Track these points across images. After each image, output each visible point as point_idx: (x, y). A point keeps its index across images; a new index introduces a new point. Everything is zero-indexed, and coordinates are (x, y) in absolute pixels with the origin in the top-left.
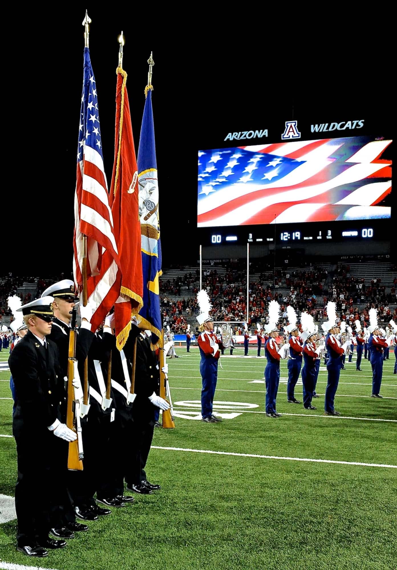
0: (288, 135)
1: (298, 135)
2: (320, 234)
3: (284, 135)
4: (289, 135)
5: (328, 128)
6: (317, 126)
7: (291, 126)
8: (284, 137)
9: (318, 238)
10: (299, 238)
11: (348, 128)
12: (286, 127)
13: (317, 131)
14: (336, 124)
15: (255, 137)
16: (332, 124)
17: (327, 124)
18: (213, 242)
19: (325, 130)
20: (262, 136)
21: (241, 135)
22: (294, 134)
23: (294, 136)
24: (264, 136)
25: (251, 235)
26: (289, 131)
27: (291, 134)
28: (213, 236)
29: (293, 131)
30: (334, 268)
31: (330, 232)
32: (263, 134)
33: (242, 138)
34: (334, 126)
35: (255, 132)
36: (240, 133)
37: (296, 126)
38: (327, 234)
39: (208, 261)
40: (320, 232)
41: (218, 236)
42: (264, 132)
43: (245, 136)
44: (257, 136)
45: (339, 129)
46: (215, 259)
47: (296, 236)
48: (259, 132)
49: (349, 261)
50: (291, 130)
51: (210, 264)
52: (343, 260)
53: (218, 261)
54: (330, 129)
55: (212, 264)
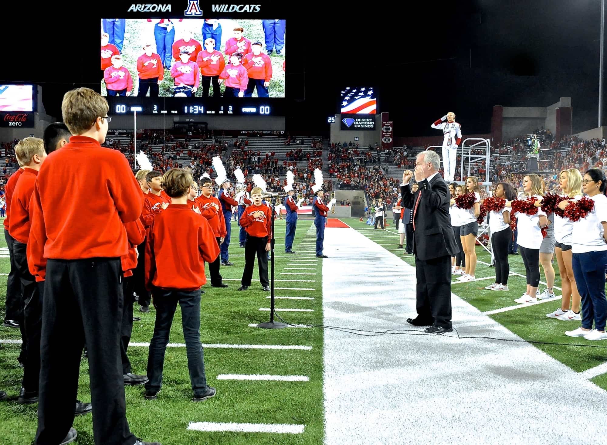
0: (190, 12)
1: (200, 13)
2: (222, 109)
3: (187, 11)
4: (192, 11)
5: (228, 9)
6: (217, 6)
7: (194, 4)
8: (187, 13)
9: (220, 112)
10: (202, 112)
11: (246, 11)
12: (189, 4)
13: (218, 11)
14: (235, 6)
15: (158, 11)
16: (232, 6)
17: (227, 6)
18: (117, 111)
19: (225, 11)
20: (165, 11)
21: (145, 7)
22: (197, 12)
23: (196, 13)
24: (168, 11)
25: (156, 107)
26: (192, 9)
27: (193, 11)
28: (117, 106)
29: (196, 9)
30: (234, 141)
31: (231, 108)
32: (167, 8)
33: (146, 10)
34: (233, 7)
35: (158, 6)
36: (144, 5)
37: (198, 4)
38: (228, 110)
39: (112, 131)
40: (222, 107)
41: (123, 106)
42: (168, 7)
43: (149, 9)
44: (160, 9)
45: (238, 11)
46: (120, 129)
47: (200, 109)
48: (163, 6)
49: (249, 135)
50: (194, 7)
51: (114, 133)
52: (243, 134)
53: (123, 131)
54: (230, 10)
55: (116, 134)
